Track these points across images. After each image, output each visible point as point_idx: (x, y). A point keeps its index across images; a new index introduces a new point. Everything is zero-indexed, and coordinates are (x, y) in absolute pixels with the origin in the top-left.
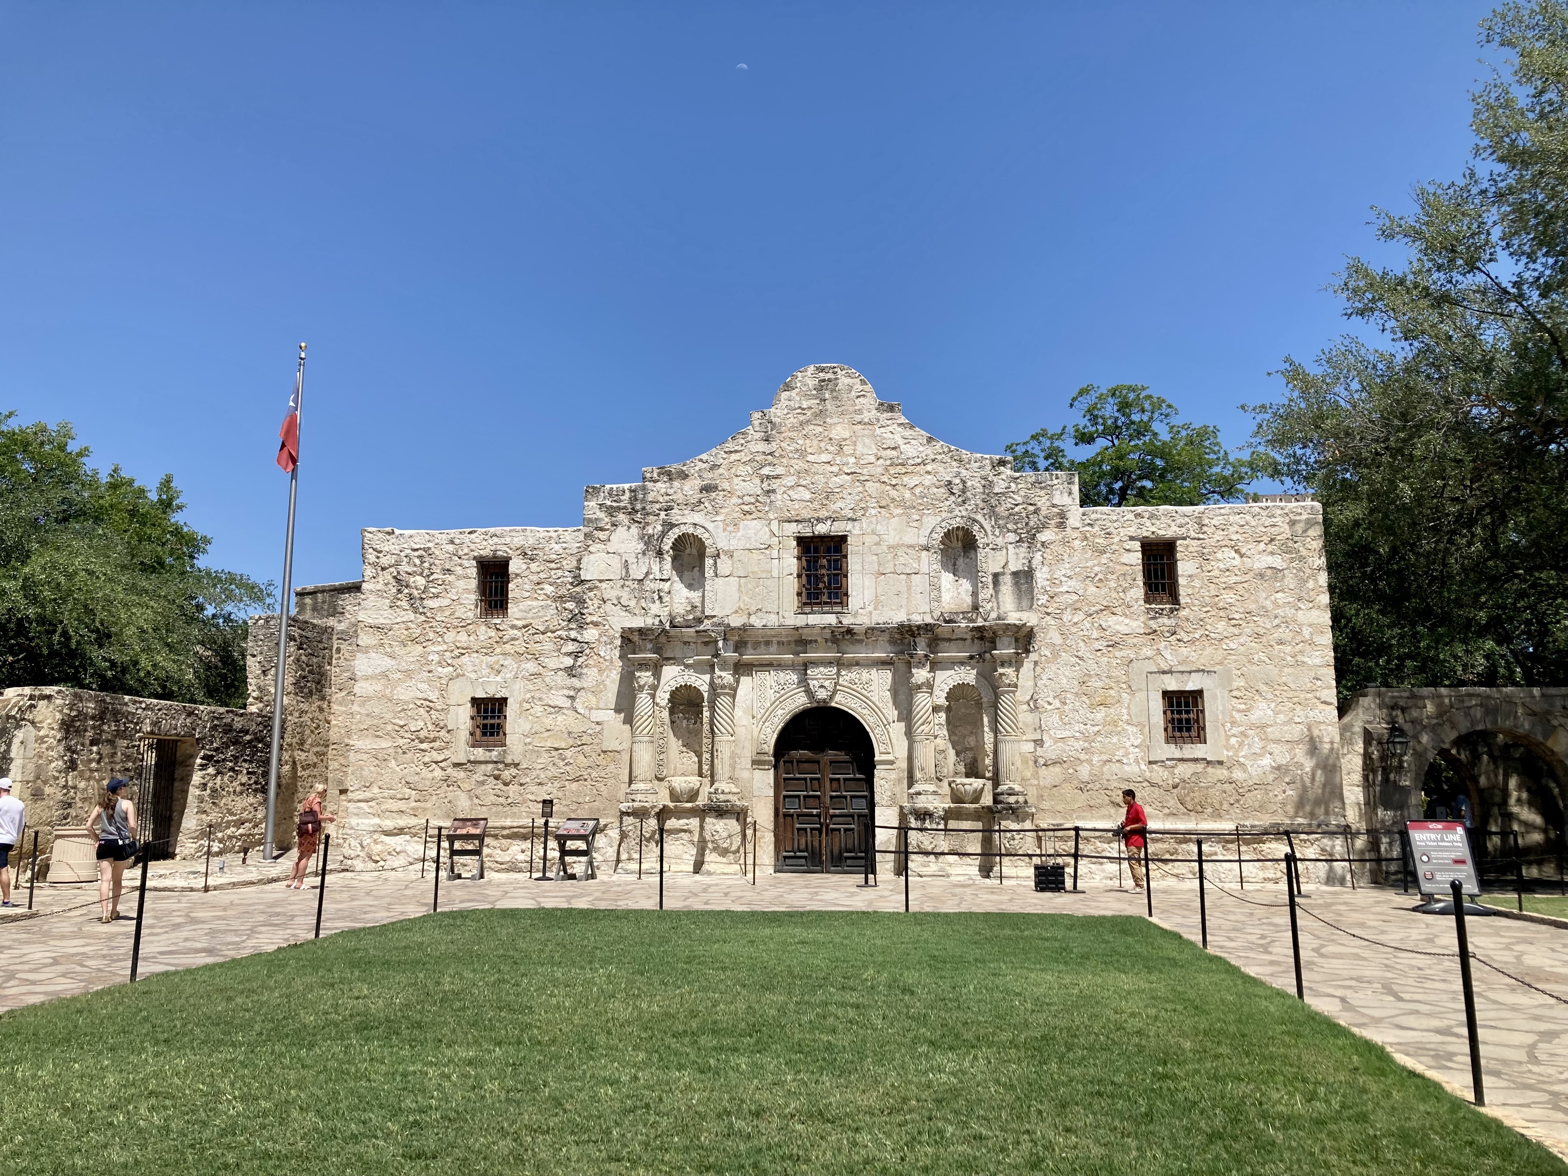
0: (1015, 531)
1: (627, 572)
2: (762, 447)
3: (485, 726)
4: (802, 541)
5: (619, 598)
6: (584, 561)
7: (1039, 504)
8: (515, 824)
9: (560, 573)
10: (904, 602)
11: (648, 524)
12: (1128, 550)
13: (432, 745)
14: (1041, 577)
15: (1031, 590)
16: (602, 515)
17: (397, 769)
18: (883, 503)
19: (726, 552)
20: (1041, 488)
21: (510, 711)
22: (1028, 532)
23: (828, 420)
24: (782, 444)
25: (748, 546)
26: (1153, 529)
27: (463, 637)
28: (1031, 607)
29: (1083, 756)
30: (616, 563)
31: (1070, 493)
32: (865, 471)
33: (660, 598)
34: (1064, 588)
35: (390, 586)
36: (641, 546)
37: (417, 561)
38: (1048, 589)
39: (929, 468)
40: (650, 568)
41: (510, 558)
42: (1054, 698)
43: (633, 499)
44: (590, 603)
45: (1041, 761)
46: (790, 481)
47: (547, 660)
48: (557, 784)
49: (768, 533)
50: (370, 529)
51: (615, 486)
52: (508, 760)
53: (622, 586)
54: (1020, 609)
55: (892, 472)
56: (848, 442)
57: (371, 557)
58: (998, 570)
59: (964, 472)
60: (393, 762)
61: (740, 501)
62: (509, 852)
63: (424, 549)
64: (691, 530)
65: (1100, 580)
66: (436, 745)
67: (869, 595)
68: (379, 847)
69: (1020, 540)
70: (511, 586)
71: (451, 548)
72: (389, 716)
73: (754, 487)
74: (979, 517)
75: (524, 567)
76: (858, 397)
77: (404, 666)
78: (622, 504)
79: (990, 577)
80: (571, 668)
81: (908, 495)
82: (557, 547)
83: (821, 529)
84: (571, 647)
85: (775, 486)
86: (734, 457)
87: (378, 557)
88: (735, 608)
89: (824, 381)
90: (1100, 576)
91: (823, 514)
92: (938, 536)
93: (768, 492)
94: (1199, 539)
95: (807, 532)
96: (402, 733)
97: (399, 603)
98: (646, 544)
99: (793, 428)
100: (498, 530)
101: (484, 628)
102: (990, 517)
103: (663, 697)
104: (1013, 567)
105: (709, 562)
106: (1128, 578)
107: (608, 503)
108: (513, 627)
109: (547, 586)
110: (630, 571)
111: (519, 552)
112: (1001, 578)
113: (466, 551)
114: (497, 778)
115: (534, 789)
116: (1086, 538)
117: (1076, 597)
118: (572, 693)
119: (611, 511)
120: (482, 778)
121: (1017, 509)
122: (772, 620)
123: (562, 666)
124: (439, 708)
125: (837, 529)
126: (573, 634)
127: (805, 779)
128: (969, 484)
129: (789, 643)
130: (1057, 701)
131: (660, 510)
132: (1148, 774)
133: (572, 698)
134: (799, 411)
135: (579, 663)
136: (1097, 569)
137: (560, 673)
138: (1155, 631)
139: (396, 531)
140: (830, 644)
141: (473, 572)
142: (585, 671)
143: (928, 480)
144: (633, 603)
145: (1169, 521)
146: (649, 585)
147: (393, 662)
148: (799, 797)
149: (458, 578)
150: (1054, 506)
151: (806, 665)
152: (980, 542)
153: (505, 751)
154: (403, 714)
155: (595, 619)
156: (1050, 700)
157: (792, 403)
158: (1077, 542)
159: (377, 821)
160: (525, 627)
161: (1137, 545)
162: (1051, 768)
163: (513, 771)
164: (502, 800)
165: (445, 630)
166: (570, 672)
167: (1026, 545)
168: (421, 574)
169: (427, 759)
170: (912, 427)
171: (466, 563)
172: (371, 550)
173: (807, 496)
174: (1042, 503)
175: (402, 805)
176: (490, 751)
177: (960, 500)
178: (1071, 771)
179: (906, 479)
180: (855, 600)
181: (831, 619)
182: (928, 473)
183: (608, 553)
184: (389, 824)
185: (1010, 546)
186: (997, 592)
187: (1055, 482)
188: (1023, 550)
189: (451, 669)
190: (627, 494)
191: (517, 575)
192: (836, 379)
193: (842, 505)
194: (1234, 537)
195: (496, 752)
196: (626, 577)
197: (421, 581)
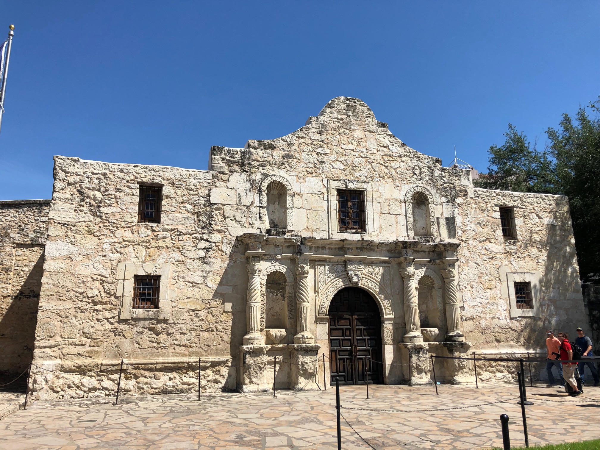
0: (446, 197)
1: (240, 201)
2: (317, 136)
3: (144, 294)
4: (340, 192)
5: (234, 216)
6: (214, 191)
7: (455, 184)
8: (166, 361)
9: (196, 198)
10: (394, 230)
11: (252, 173)
12: (495, 211)
13: (104, 306)
14: (459, 221)
15: (454, 227)
16: (224, 165)
17: (77, 323)
18: (382, 175)
19: (298, 194)
20: (456, 176)
21: (163, 285)
22: (451, 198)
23: (352, 127)
24: (328, 137)
25: (311, 192)
26: (504, 201)
28: (455, 237)
29: (482, 316)
30: (233, 195)
31: (468, 180)
32: (372, 157)
33: (260, 218)
34: (468, 228)
35: (76, 196)
36: (248, 186)
37: (96, 181)
38: (462, 228)
39: (403, 159)
40: (254, 199)
41: (163, 185)
42: (468, 284)
43: (243, 158)
44: (216, 218)
45: (464, 318)
46: (333, 157)
47: (187, 252)
48: (194, 333)
49: (322, 185)
50: (61, 157)
51: (231, 149)
52: (161, 317)
53: (237, 209)
54: (450, 237)
55: (386, 159)
56: (362, 140)
57: (61, 175)
58: (439, 216)
59: (421, 164)
60: (74, 318)
61: (306, 166)
62: (161, 380)
63: (101, 174)
64: (278, 179)
65: (484, 225)
66: (108, 306)
67: (377, 224)
68: (61, 381)
69: (448, 202)
70: (164, 203)
71: (121, 175)
72: (70, 286)
73: (314, 159)
74: (428, 187)
75: (173, 191)
76: (367, 117)
77: (84, 251)
78: (236, 159)
79: (436, 220)
80: (204, 258)
81: (393, 172)
82: (195, 181)
83: (351, 186)
84: (204, 245)
85: (325, 160)
86: (301, 140)
87: (66, 176)
88: (305, 226)
89: (349, 106)
90: (484, 223)
91: (351, 178)
92: (410, 195)
93: (321, 162)
94: (522, 208)
95: (343, 187)
96: (81, 298)
97: (81, 208)
98: (251, 184)
99: (334, 129)
100: (155, 167)
101: (143, 228)
102: (434, 188)
103: (264, 278)
104: (446, 215)
105: (289, 198)
106: (496, 225)
107: (228, 158)
108: (165, 230)
109: (187, 205)
110: (242, 200)
111: (169, 182)
112: (440, 220)
113: (132, 178)
114: (151, 329)
115: (178, 336)
116: (476, 204)
117: (474, 233)
118: (204, 274)
119: (229, 163)
120: (141, 330)
121: (445, 185)
122: (325, 236)
123: (197, 257)
124: (111, 281)
125: (359, 187)
126: (205, 237)
127: (342, 329)
128: (423, 170)
129: (335, 248)
130: (469, 286)
131: (259, 165)
132: (510, 325)
133: (204, 277)
134: (336, 120)
135: (209, 255)
136: (482, 219)
137: (196, 261)
138: (508, 252)
139: (80, 159)
140: (359, 250)
141: (137, 192)
142: (213, 260)
143: (403, 166)
144: (243, 220)
145: (510, 198)
146: (255, 210)
147: (76, 248)
148: (339, 339)
149: (126, 195)
150: (461, 185)
151: (345, 263)
152: (430, 201)
153: (158, 312)
154: (82, 285)
155: (219, 228)
156: (466, 285)
157: (332, 115)
158: (473, 206)
159: (59, 361)
160: (172, 230)
161: (498, 209)
162: (468, 322)
163: (164, 325)
164: (155, 345)
165: (115, 228)
166: (204, 260)
167: (451, 204)
168: (99, 190)
169: (100, 317)
170: (394, 137)
171: (132, 186)
172: (60, 171)
173: (342, 167)
174: (457, 183)
175: (80, 350)
176: (148, 311)
177: (419, 177)
178: (477, 323)
179: (393, 164)
180: (370, 227)
181: (358, 237)
182: (403, 162)
183: (228, 188)
184: (69, 363)
185: (444, 204)
186: (439, 227)
187: (461, 173)
188: (450, 206)
189: (119, 254)
190: (239, 154)
191: (168, 197)
192: (356, 106)
193: (361, 174)
194: (536, 208)
195: (152, 312)
196: (239, 204)
197: (99, 195)
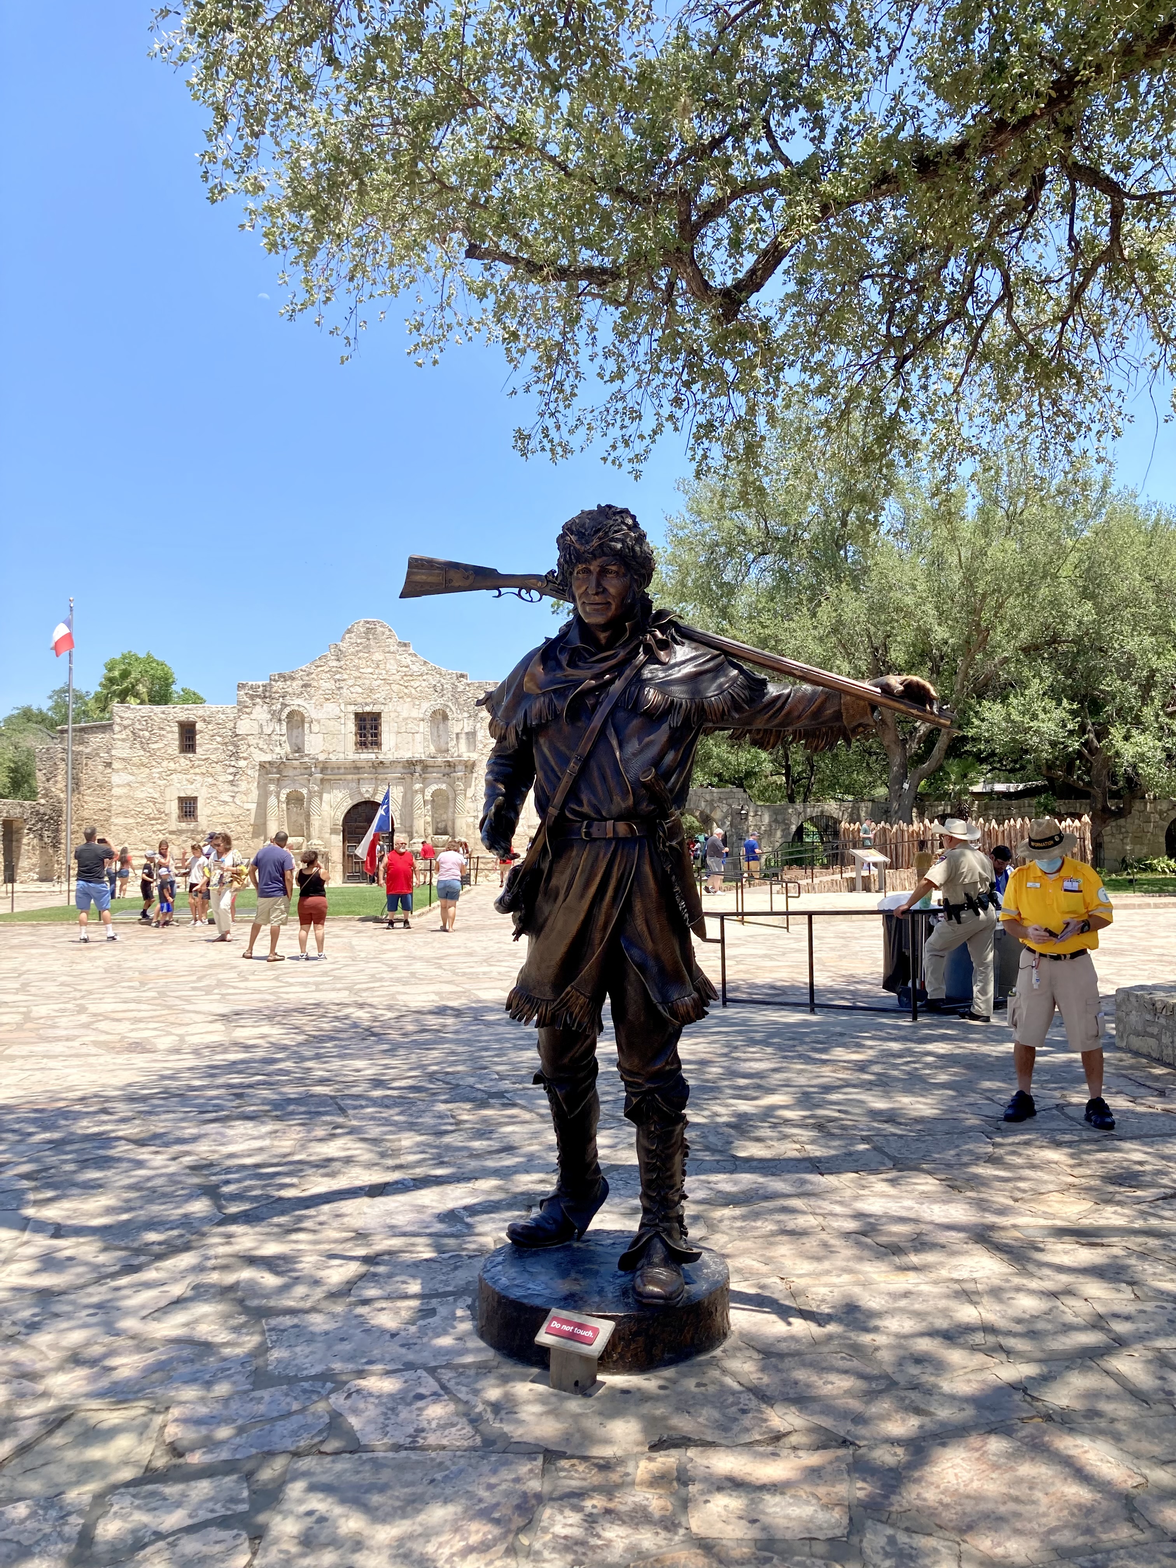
1: (262, 730)
2: (335, 663)
3: (185, 812)
4: (357, 715)
5: (257, 745)
6: (239, 722)
9: (224, 730)
10: (410, 748)
11: (273, 704)
13: (157, 822)
14: (480, 735)
15: (475, 741)
16: (247, 699)
18: (400, 696)
19: (316, 720)
21: (200, 804)
22: (474, 712)
23: (371, 650)
24: (347, 662)
25: (328, 717)
27: (172, 765)
28: (474, 751)
30: (256, 725)
32: (391, 678)
33: (281, 744)
35: (130, 737)
36: (269, 716)
37: (144, 723)
38: (483, 741)
39: (424, 677)
40: (275, 728)
41: (197, 722)
43: (265, 691)
44: (242, 746)
46: (350, 682)
47: (219, 777)
49: (339, 711)
51: (254, 683)
53: (259, 738)
54: (469, 752)
55: (405, 679)
56: (382, 662)
57: (118, 721)
58: (458, 731)
59: (442, 680)
60: (135, 831)
61: (324, 693)
63: (148, 716)
64: (297, 708)
66: (159, 822)
67: (392, 743)
69: (470, 716)
70: (197, 737)
71: (164, 716)
72: (132, 807)
73: (330, 685)
74: (450, 704)
75: (205, 727)
76: (388, 638)
77: (139, 780)
78: (258, 693)
79: (455, 735)
80: (233, 781)
81: (413, 691)
82: (223, 716)
83: (368, 709)
84: (232, 770)
85: (342, 685)
86: (320, 669)
87: (121, 721)
88: (321, 750)
89: (369, 628)
91: (369, 700)
92: (429, 713)
93: (339, 688)
95: (360, 710)
96: (140, 815)
97: (135, 746)
98: (272, 715)
99: (353, 654)
100: (190, 707)
101: (182, 759)
102: (455, 704)
103: (283, 797)
104: (466, 730)
105: (307, 725)
107: (251, 692)
108: (199, 759)
109: (217, 737)
110: (264, 730)
111: (201, 719)
112: (460, 736)
113: (173, 718)
118: (233, 794)
119: (252, 697)
121: (469, 700)
122: (341, 757)
123: (227, 780)
124: (160, 802)
125: (376, 709)
126: (233, 763)
127: (359, 837)
128: (445, 686)
129: (350, 768)
131: (280, 697)
133: (233, 797)
134: (356, 644)
135: (236, 779)
137: (226, 784)
140: (372, 769)
141: (176, 729)
142: (240, 783)
143: (424, 684)
144: (265, 747)
146: (274, 737)
147: (133, 778)
148: (355, 846)
149: (168, 733)
151: (359, 781)
152: (450, 717)
153: (197, 824)
154: (140, 806)
155: (244, 755)
157: (352, 640)
160: (206, 759)
165: (161, 760)
166: (232, 783)
167: (473, 719)
168: (147, 730)
169: (154, 829)
170: (416, 656)
171: (172, 724)
172: (117, 716)
173: (360, 691)
176: (189, 824)
177: (440, 695)
179: (412, 683)
180: (385, 746)
181: (373, 756)
182: (424, 680)
183: (251, 720)
185: (465, 719)
186: (458, 743)
188: (471, 722)
189: (166, 781)
190: (262, 687)
191: (200, 731)
192: (376, 628)
193: (379, 696)
195: (192, 826)
196: (261, 733)
197: (147, 734)
